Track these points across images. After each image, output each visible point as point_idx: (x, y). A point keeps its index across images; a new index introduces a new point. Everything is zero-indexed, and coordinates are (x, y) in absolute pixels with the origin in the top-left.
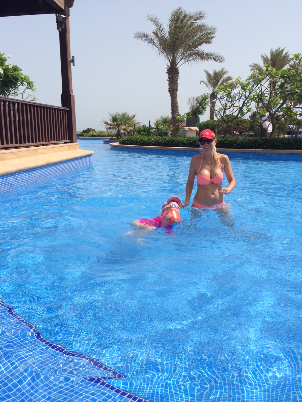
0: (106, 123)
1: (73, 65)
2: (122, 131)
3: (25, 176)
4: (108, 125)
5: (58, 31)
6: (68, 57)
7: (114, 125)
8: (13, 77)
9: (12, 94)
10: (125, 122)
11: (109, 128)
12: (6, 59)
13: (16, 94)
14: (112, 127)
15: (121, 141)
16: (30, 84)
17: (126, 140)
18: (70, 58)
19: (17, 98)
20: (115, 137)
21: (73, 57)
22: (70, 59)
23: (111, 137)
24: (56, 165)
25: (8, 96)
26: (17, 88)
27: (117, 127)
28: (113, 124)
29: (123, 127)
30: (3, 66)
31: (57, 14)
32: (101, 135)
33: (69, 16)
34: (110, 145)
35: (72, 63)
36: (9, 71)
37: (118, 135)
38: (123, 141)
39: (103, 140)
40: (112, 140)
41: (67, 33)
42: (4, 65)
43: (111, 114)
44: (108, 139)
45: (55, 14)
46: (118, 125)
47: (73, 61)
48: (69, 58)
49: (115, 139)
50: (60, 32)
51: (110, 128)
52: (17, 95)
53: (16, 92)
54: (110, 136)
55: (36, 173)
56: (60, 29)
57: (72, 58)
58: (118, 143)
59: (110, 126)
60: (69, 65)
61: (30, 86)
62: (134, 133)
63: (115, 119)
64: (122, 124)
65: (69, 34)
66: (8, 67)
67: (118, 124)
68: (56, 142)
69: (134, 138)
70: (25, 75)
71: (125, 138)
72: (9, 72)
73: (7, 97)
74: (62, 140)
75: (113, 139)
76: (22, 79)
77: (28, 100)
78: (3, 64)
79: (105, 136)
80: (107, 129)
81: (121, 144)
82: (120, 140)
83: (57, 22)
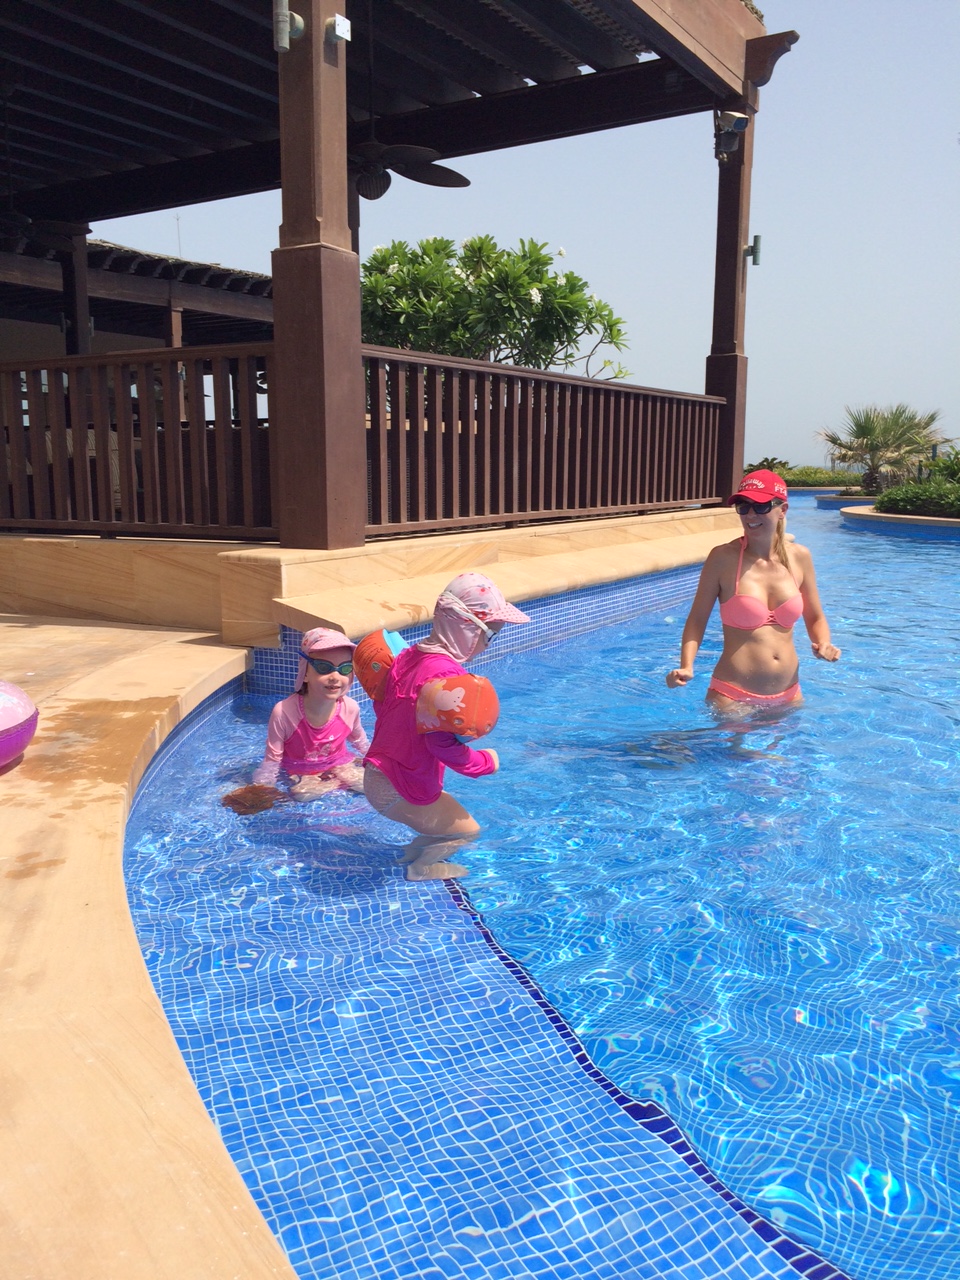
0: (834, 440)
1: (755, 262)
2: (885, 469)
3: (590, 604)
4: (841, 445)
5: (717, 161)
6: (741, 240)
7: (861, 445)
8: (566, 311)
9: (558, 362)
10: (898, 439)
11: (839, 458)
12: (551, 259)
13: (571, 359)
14: (850, 453)
15: (882, 503)
16: (611, 330)
17: (902, 500)
18: (746, 243)
19: (572, 371)
20: (859, 488)
21: (756, 238)
22: (745, 247)
23: (843, 488)
24: (676, 575)
25: (547, 366)
26: (575, 341)
27: (868, 456)
28: (856, 442)
29: (889, 454)
30: (540, 282)
31: (719, 112)
32: (810, 480)
33: (756, 112)
34: (843, 514)
35: (750, 259)
36: (558, 293)
37: (871, 482)
38: (890, 500)
39: (816, 498)
40: (847, 498)
41: (745, 167)
42: (545, 279)
43: (854, 410)
44: (834, 495)
45: (710, 114)
46: (873, 449)
47: (753, 251)
48: (742, 243)
49: (856, 493)
50: (721, 165)
51: (843, 458)
52: (571, 363)
53: (571, 356)
54: (837, 485)
55: (620, 597)
56: (725, 156)
57: (751, 243)
58: (872, 507)
59: (844, 451)
60: (740, 265)
61: (611, 334)
62: (929, 475)
63: (863, 428)
64: (886, 446)
65: (751, 167)
66: (555, 283)
67: (872, 443)
68: (680, 502)
69: (932, 493)
70: (600, 301)
71: (898, 493)
72: (556, 296)
73: (545, 369)
74: (697, 497)
75: (851, 494)
76: (590, 312)
77: (601, 377)
78: (542, 275)
79: (822, 484)
80: (833, 461)
81: (882, 512)
82: (879, 498)
83: (716, 136)
